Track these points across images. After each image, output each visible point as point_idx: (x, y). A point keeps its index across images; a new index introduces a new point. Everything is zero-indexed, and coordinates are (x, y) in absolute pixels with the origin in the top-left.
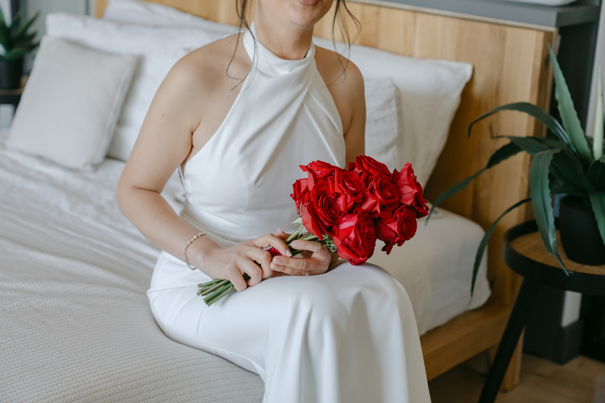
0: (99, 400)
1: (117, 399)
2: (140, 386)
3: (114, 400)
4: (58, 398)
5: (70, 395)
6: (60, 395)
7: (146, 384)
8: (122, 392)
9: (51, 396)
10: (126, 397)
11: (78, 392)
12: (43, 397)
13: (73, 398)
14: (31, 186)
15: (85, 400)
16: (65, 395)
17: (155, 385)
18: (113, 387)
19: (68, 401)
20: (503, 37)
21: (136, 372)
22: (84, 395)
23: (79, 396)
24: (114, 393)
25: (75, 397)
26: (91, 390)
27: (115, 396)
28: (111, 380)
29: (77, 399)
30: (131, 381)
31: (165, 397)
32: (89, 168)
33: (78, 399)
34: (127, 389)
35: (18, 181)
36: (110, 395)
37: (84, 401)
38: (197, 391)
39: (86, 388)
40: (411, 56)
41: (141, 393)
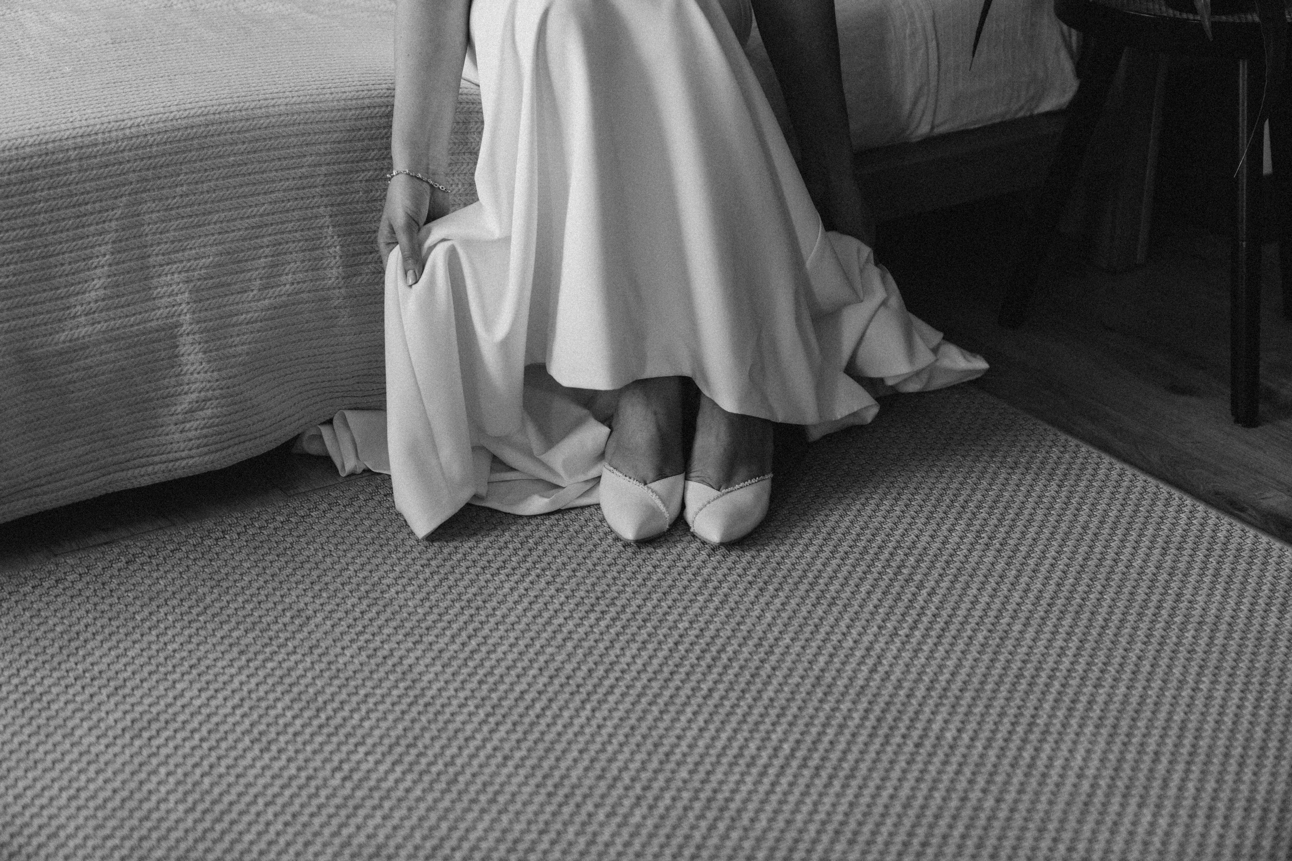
4: (210, 105)
13: (232, 109)
22: (251, 107)
23: (242, 108)
25: (236, 107)
33: (240, 110)
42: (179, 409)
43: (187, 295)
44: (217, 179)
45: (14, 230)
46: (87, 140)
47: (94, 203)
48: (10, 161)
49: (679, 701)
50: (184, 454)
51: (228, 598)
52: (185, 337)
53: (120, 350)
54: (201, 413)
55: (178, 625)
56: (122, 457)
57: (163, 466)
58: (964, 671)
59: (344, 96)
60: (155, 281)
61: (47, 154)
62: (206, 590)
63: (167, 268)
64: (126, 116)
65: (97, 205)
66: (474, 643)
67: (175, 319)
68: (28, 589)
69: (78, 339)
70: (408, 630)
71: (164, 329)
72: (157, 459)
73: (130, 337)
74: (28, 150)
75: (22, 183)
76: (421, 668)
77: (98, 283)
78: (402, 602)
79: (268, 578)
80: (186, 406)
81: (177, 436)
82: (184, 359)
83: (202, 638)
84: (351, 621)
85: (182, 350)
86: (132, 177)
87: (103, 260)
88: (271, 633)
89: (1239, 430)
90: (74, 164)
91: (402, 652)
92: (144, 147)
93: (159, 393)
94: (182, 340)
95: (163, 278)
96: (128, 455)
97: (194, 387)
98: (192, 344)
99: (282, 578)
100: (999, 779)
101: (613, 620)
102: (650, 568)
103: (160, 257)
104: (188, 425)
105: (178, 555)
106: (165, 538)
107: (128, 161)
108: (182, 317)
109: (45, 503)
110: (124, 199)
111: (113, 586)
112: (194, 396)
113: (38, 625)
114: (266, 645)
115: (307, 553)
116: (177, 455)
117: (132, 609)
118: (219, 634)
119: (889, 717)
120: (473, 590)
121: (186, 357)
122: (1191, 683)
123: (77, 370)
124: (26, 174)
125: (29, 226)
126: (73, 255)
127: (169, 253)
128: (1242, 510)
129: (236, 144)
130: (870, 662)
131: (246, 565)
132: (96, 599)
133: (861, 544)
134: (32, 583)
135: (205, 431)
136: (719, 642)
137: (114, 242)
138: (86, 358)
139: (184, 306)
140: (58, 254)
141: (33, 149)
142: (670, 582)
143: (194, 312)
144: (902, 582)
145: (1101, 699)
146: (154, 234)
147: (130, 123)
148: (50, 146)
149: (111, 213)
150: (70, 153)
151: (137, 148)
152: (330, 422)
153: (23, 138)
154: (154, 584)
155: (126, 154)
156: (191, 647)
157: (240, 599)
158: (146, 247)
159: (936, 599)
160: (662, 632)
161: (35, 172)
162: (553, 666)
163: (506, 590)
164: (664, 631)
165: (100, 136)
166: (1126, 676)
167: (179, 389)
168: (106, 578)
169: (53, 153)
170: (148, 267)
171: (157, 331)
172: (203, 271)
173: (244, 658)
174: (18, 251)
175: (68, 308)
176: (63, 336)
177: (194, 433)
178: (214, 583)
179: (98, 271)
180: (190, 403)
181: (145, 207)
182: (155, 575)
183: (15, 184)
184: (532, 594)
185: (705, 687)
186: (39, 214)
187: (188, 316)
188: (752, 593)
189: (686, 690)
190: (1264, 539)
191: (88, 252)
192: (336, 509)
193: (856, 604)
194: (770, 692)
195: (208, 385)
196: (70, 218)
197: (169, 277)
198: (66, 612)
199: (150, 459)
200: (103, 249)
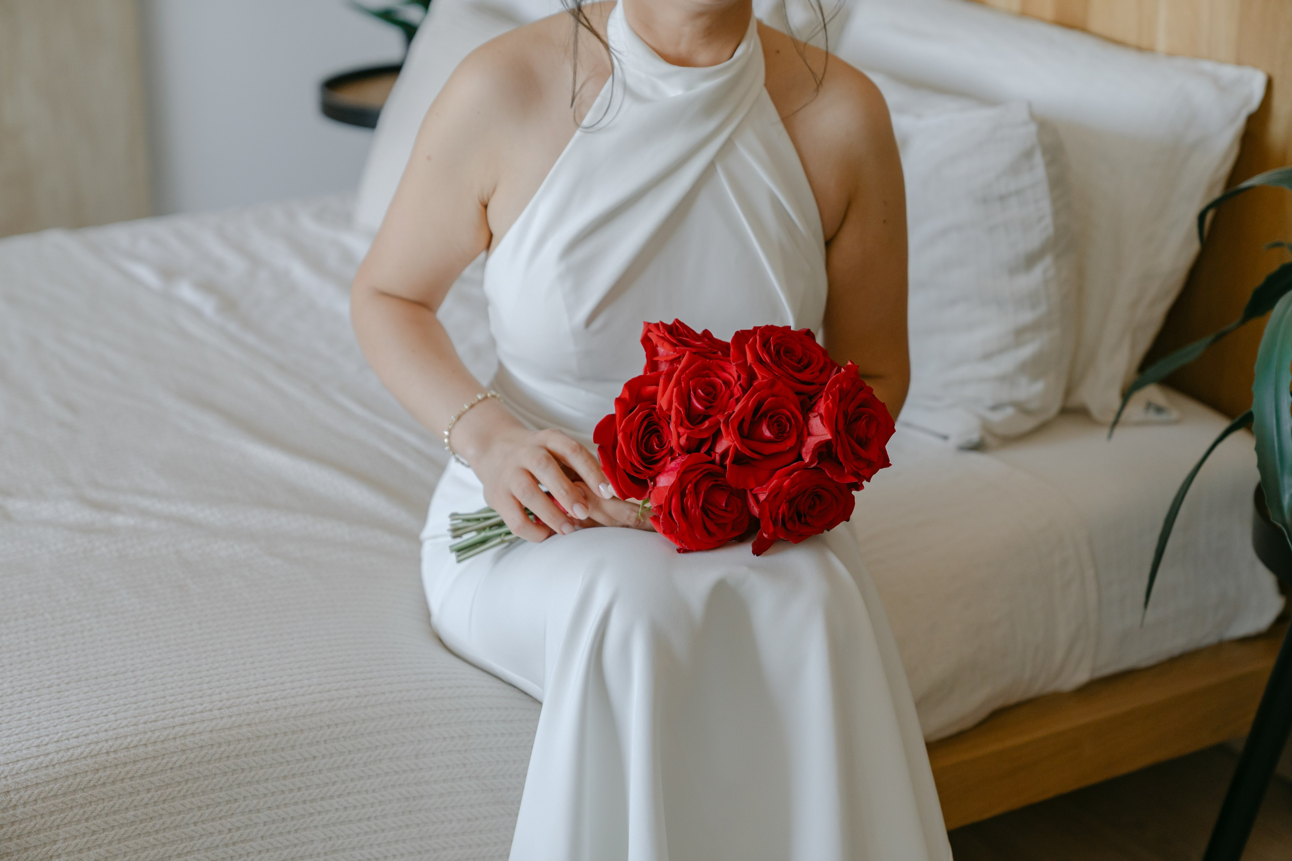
0: (192, 752)
1: (234, 754)
2: (293, 732)
3: (227, 755)
4: (104, 739)
5: (131, 735)
6: (111, 733)
7: (310, 729)
8: (250, 740)
9: (92, 733)
10: (256, 752)
11: (151, 731)
12: (74, 735)
13: (135, 743)
15: (159, 749)
16: (120, 736)
17: (332, 733)
18: (229, 729)
19: (122, 747)
21: (293, 703)
22: (162, 738)
23: (148, 740)
24: (230, 742)
25: (141, 740)
26: (180, 729)
27: (232, 747)
28: (231, 714)
29: (143, 745)
30: (276, 720)
31: (352, 760)
33: (145, 745)
34: (262, 735)
36: (220, 743)
37: (157, 751)
38: (433, 754)
39: (172, 725)
40: (1148, 49)
41: (295, 746)
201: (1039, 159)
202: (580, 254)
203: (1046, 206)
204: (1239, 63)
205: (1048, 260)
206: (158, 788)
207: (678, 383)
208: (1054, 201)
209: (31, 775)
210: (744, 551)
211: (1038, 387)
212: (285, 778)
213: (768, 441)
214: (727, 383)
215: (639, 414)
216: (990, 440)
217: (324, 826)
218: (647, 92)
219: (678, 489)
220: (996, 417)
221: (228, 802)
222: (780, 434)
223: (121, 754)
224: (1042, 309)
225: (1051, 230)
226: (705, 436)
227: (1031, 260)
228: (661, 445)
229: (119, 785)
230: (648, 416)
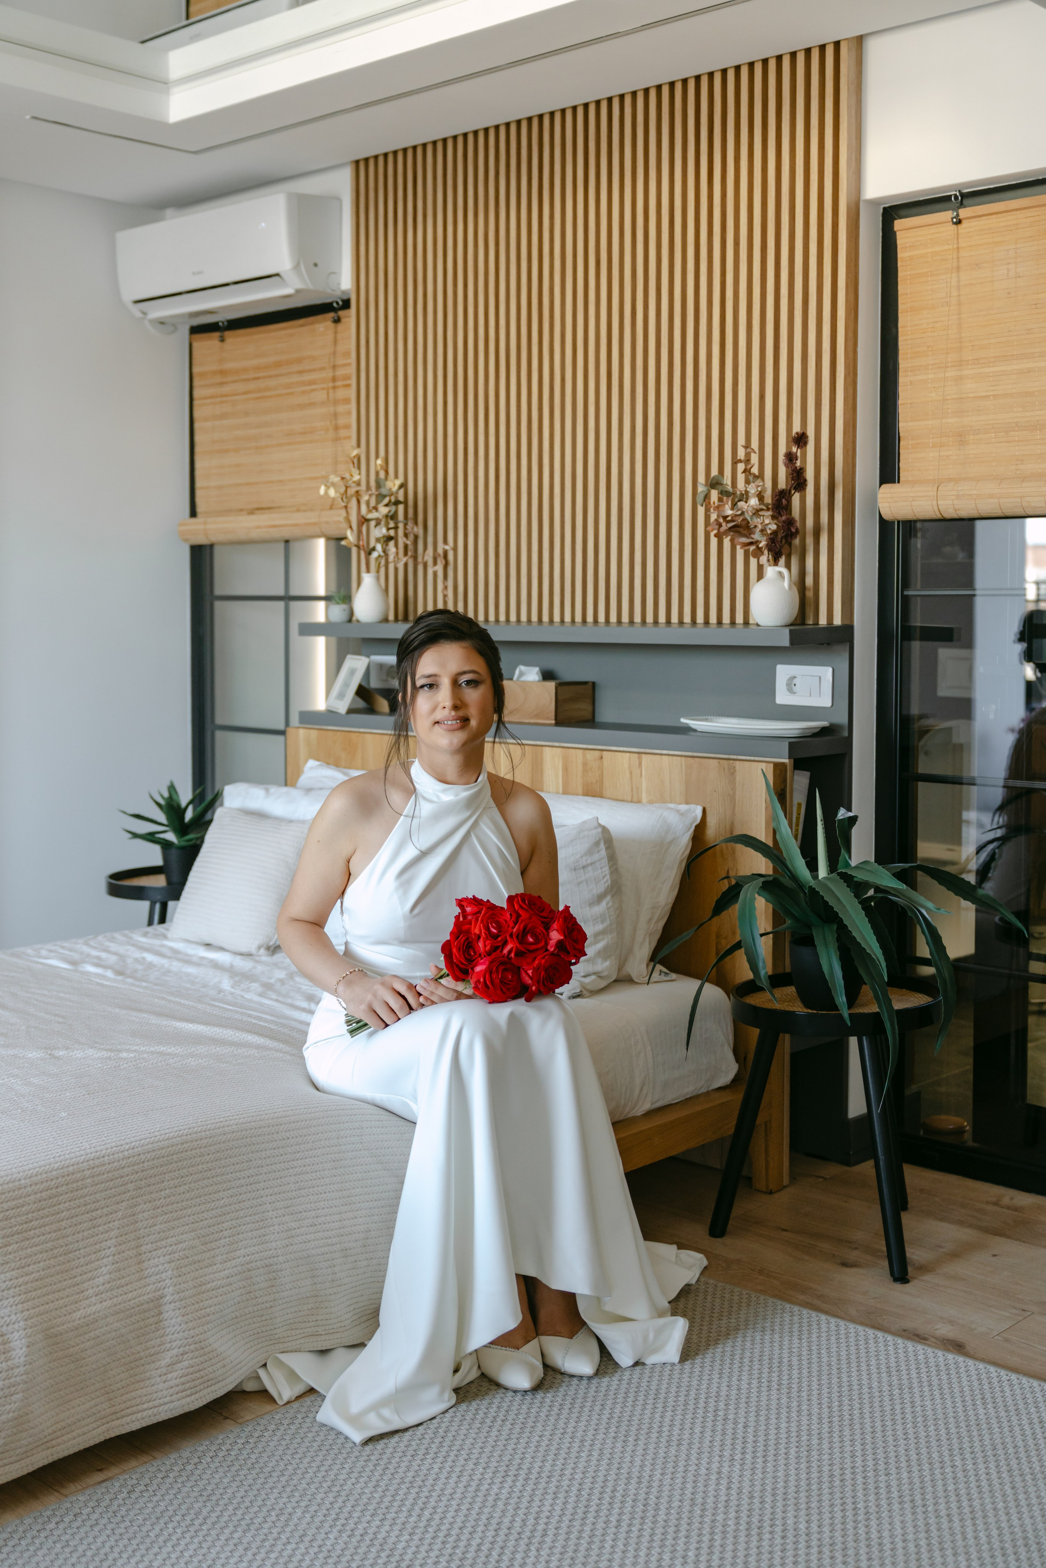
14: (191, 970)
20: (732, 773)
31: (306, 1140)
32: (262, 951)
35: (176, 966)
40: (639, 802)
42: (163, 1363)
43: (170, 1272)
44: (190, 1183)
45: (44, 1235)
46: (97, 1162)
47: (102, 1208)
48: (42, 1183)
49: (598, 1533)
50: (166, 1400)
51: (220, 1508)
52: (168, 1305)
53: (121, 1320)
54: (179, 1365)
55: (187, 1535)
56: (118, 1408)
57: (150, 1412)
58: (792, 1478)
59: (276, 1115)
60: (145, 1264)
61: (68, 1175)
62: (200, 1505)
63: (154, 1253)
64: (123, 1142)
65: (105, 1210)
66: (427, 1513)
67: (160, 1292)
68: (52, 1525)
69: (90, 1315)
70: (372, 1511)
71: (152, 1301)
72: (145, 1406)
73: (128, 1310)
74: (54, 1173)
75: (50, 1198)
76: (393, 1539)
77: (104, 1270)
78: (360, 1491)
79: (247, 1488)
80: (168, 1361)
81: (161, 1386)
82: (167, 1323)
83: (210, 1543)
84: (325, 1511)
85: (166, 1315)
86: (131, 1186)
87: (108, 1252)
88: (265, 1531)
89: (898, 1286)
90: (89, 1181)
91: (374, 1529)
92: (138, 1164)
93: (148, 1352)
94: (166, 1308)
95: (152, 1261)
96: (123, 1406)
97: (174, 1344)
98: (174, 1310)
99: (258, 1486)
100: (851, 1552)
101: (526, 1480)
102: (537, 1438)
103: (150, 1245)
104: (170, 1376)
105: (168, 1481)
106: (154, 1469)
107: (127, 1175)
108: (166, 1290)
109: (58, 1453)
110: (124, 1204)
111: (123, 1513)
112: (175, 1352)
113: (70, 1553)
114: (263, 1541)
115: (271, 1465)
116: (162, 1401)
117: (144, 1529)
118: (223, 1538)
119: (755, 1520)
120: (411, 1474)
121: (168, 1321)
122: (948, 1463)
123: (88, 1340)
124: (54, 1191)
125: (55, 1231)
126: (86, 1250)
127: (156, 1242)
128: (925, 1339)
129: (204, 1155)
130: (724, 1482)
131: (226, 1481)
132: (112, 1526)
133: (682, 1399)
134: (54, 1520)
135: (183, 1380)
136: (610, 1484)
137: (116, 1237)
138: (95, 1330)
139: (167, 1281)
140: (75, 1251)
141: (58, 1172)
142: (556, 1446)
143: (175, 1285)
144: (722, 1422)
145: (894, 1483)
146: (146, 1228)
147: (127, 1147)
148: (71, 1169)
149: (114, 1215)
150: (85, 1172)
151: (133, 1165)
152: (265, 1365)
153: (50, 1164)
154: (155, 1506)
155: (126, 1170)
156: (204, 1551)
157: (231, 1508)
158: (139, 1238)
159: (750, 1430)
160: (565, 1483)
161: (59, 1190)
162: (494, 1521)
163: (436, 1470)
164: (567, 1482)
165: (106, 1158)
166: (904, 1464)
167: (163, 1347)
168: (115, 1508)
169: (73, 1174)
170: (140, 1254)
171: (148, 1303)
172: (181, 1253)
173: (250, 1553)
174: (46, 1251)
175: (82, 1292)
176: (78, 1314)
177: (174, 1381)
178: (205, 1498)
179: (105, 1261)
180: (171, 1357)
181: (139, 1208)
182: (155, 1499)
183: (45, 1200)
184: (457, 1469)
185: (613, 1519)
186: (62, 1220)
187: (171, 1288)
188: (619, 1445)
189: (600, 1525)
190: (950, 1356)
191: (97, 1246)
192: (282, 1428)
193: (696, 1441)
194: (662, 1517)
195: (186, 1341)
196: (85, 1222)
197: (156, 1260)
198: (91, 1540)
199: (140, 1407)
200: (108, 1243)
201: (602, 846)
202: (406, 876)
203: (606, 870)
204: (687, 803)
205: (609, 898)
206: (213, 1153)
207: (482, 922)
208: (610, 867)
209: (150, 1146)
210: (522, 1001)
211: (607, 963)
212: (274, 1149)
213: (531, 943)
214: (506, 921)
215: (462, 938)
216: (585, 992)
217: (295, 1175)
218: (435, 799)
219: (489, 970)
220: (587, 980)
221: (247, 1161)
222: (537, 941)
223: (194, 1136)
224: (607, 923)
225: (609, 882)
226: (500, 944)
227: (600, 898)
228: (475, 952)
229: (194, 1152)
230: (466, 940)
